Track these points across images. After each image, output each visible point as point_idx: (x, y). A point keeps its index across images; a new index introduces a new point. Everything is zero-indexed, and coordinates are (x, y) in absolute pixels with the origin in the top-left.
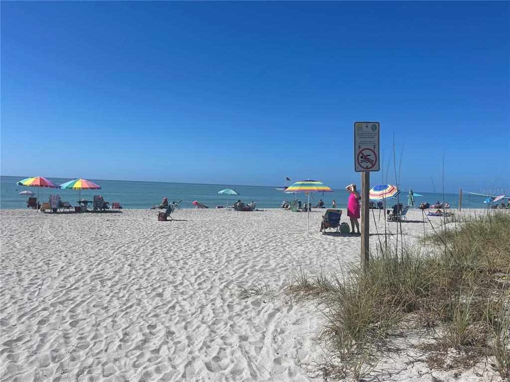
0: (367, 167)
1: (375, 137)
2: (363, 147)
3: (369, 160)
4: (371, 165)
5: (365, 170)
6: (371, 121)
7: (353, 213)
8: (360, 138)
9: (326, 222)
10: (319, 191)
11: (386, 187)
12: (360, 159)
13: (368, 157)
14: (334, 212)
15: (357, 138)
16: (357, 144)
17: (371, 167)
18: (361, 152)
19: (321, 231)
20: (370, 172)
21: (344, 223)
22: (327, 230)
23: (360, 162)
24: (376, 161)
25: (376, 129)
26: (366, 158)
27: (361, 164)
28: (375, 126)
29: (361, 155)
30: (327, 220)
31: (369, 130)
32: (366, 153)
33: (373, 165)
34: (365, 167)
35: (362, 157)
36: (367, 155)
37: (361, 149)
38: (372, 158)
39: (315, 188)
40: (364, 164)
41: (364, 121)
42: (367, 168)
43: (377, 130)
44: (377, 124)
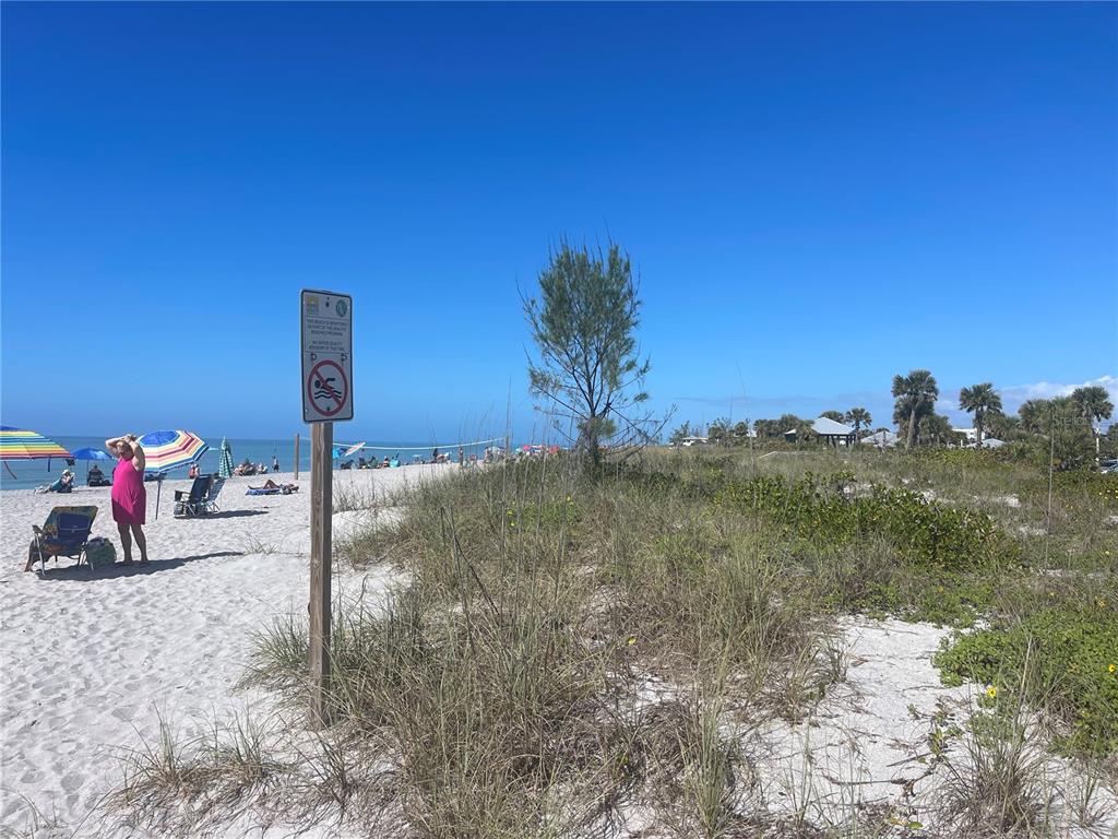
0: (328, 409)
1: (343, 332)
2: (321, 357)
3: (332, 393)
4: (337, 406)
5: (325, 418)
6: (334, 291)
7: (131, 510)
8: (313, 332)
9: (47, 542)
10: (35, 457)
11: (173, 437)
12: (314, 390)
13: (329, 383)
14: (74, 512)
15: (308, 331)
16: (307, 349)
17: (336, 411)
18: (315, 371)
19: (28, 569)
20: (335, 423)
21: (98, 539)
22: (51, 564)
23: (314, 396)
24: (346, 393)
25: (345, 313)
26: (324, 386)
27: (315, 401)
28: (343, 305)
29: (315, 378)
30: (55, 537)
31: (332, 313)
32: (326, 372)
33: (341, 405)
34: (325, 410)
35: (317, 384)
36: (329, 380)
37: (316, 363)
38: (337, 386)
39: (20, 449)
40: (323, 403)
41: (319, 289)
42: (329, 412)
43: (347, 316)
44: (347, 300)
